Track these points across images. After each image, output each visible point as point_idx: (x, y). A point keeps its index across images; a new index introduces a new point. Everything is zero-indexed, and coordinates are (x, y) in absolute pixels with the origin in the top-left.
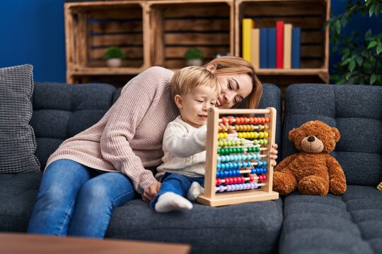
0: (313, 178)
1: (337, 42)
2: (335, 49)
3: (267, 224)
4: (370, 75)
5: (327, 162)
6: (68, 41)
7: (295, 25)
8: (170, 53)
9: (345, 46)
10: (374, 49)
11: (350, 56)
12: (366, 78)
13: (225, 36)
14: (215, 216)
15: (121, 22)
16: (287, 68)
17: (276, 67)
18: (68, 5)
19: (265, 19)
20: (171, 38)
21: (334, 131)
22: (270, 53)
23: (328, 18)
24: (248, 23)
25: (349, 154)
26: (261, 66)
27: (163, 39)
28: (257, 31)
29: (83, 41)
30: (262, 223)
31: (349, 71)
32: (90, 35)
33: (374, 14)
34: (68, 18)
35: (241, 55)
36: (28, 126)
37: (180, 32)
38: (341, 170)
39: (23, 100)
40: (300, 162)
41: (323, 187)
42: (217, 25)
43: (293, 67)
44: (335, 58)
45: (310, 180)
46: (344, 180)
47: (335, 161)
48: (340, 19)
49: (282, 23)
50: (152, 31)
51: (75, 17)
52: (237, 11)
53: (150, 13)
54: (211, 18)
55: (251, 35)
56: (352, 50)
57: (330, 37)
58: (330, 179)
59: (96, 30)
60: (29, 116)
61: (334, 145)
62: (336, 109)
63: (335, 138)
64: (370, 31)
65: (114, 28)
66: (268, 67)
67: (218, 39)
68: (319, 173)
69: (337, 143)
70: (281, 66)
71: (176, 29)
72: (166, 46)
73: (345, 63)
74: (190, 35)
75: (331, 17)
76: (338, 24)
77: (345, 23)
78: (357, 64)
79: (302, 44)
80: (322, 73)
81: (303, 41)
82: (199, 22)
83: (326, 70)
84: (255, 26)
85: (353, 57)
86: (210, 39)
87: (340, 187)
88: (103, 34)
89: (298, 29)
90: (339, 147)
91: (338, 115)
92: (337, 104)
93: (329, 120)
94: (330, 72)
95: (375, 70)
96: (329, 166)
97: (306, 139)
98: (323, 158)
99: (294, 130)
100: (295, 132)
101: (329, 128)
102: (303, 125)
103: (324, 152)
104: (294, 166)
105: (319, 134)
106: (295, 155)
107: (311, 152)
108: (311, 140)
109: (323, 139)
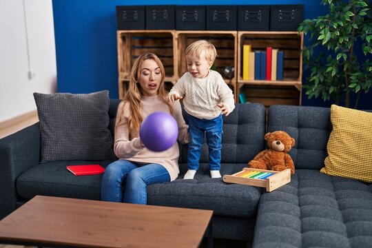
2: (306, 68)
4: (330, 87)
5: (285, 156)
6: (119, 57)
7: (280, 49)
9: (313, 66)
10: (331, 71)
11: (316, 74)
12: (327, 88)
13: (230, 51)
14: (225, 190)
15: (155, 39)
16: (274, 80)
17: (266, 79)
18: (119, 32)
19: (259, 41)
21: (292, 140)
22: (262, 69)
23: (302, 48)
24: (247, 48)
26: (256, 79)
28: (253, 54)
29: (128, 54)
32: (132, 48)
33: (331, 49)
34: (120, 40)
35: (242, 75)
36: (108, 130)
38: (292, 162)
42: (225, 44)
43: (277, 79)
44: (307, 74)
46: (294, 168)
47: (289, 157)
48: (309, 50)
49: (270, 48)
50: (179, 51)
51: (123, 39)
52: (239, 40)
53: (178, 39)
55: (249, 57)
56: (318, 68)
57: (303, 61)
59: (137, 44)
61: (290, 148)
62: (298, 123)
63: (292, 144)
64: (330, 56)
65: (150, 43)
66: (260, 79)
67: (226, 53)
68: (281, 164)
70: (270, 78)
73: (312, 80)
75: (304, 45)
76: (308, 53)
77: (312, 52)
78: (320, 81)
79: (285, 59)
80: (297, 84)
83: (300, 83)
84: (253, 49)
85: (318, 75)
86: (220, 54)
88: (142, 47)
89: (282, 52)
90: (299, 146)
91: (299, 126)
92: (299, 120)
93: (294, 130)
94: (303, 83)
95: (333, 83)
96: (286, 159)
97: (275, 142)
98: (283, 155)
99: (268, 134)
100: (270, 135)
101: (290, 138)
102: (276, 132)
103: (283, 151)
104: (266, 158)
105: (283, 141)
106: (266, 151)
107: (277, 150)
108: (278, 143)
109: (285, 144)
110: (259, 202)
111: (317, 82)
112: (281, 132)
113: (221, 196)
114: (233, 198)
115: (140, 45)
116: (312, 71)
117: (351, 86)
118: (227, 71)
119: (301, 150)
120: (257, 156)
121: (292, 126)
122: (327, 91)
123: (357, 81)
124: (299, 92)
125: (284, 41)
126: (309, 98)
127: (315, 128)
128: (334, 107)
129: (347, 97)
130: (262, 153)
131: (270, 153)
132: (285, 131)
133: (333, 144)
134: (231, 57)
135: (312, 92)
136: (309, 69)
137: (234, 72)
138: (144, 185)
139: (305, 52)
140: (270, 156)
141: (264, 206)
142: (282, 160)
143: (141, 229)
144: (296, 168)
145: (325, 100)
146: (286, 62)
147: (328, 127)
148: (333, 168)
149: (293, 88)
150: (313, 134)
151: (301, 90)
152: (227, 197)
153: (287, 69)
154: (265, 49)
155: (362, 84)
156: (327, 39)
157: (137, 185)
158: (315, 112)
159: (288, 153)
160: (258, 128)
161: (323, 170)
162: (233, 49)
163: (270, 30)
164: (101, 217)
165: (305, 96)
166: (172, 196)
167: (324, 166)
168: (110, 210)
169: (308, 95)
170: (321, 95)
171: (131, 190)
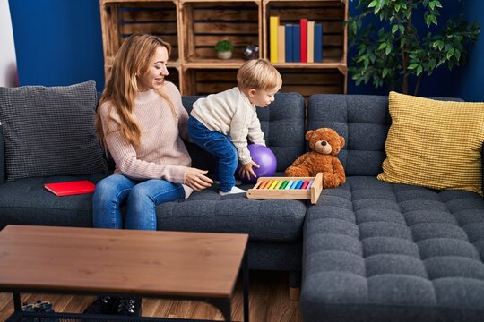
2: (352, 45)
4: (382, 69)
5: (332, 161)
6: (104, 36)
7: (317, 21)
8: (200, 41)
9: (361, 42)
10: (385, 49)
11: (365, 53)
12: (380, 70)
13: (253, 25)
16: (310, 62)
17: (300, 61)
18: (103, 2)
19: (289, 10)
20: (200, 27)
21: (341, 139)
22: (295, 48)
23: (346, 19)
24: (274, 20)
26: (287, 61)
27: (193, 28)
28: (283, 27)
29: (116, 32)
33: (384, 19)
34: (104, 13)
37: (209, 21)
38: (342, 168)
43: (315, 61)
44: (353, 52)
46: (344, 175)
48: (356, 21)
49: (305, 20)
50: (185, 26)
51: (109, 11)
52: (264, 10)
53: (182, 10)
55: (278, 32)
56: (367, 45)
57: (348, 36)
61: (339, 150)
62: (348, 116)
63: (341, 145)
64: (383, 29)
65: (144, 16)
66: (293, 61)
67: (246, 28)
70: (305, 60)
71: (206, 18)
72: (196, 35)
73: (360, 60)
74: (218, 24)
75: (349, 15)
76: (354, 25)
77: (360, 25)
78: (370, 61)
79: (324, 34)
80: (340, 66)
81: (325, 31)
82: (227, 12)
83: (345, 64)
84: (281, 22)
85: (368, 55)
86: (238, 29)
88: (134, 22)
89: (320, 25)
90: (349, 146)
91: (349, 120)
92: (349, 112)
93: (343, 125)
94: (349, 65)
95: (386, 64)
96: (334, 165)
97: (320, 142)
98: (330, 159)
99: (311, 132)
100: (312, 134)
101: (338, 137)
102: (319, 130)
103: (330, 154)
104: (309, 163)
105: (330, 140)
106: (307, 154)
107: (322, 153)
108: (324, 144)
109: (332, 145)
110: (304, 221)
111: (367, 63)
112: (326, 129)
113: (255, 215)
114: (271, 217)
115: (131, 20)
116: (359, 50)
117: (411, 67)
118: (249, 51)
119: (352, 152)
120: (297, 161)
121: (339, 120)
122: (380, 75)
123: (418, 60)
124: (343, 76)
125: (322, 11)
126: (357, 84)
127: (368, 122)
128: (393, 94)
129: (405, 82)
130: (302, 157)
131: (313, 156)
132: (331, 127)
133: (392, 143)
134: (253, 32)
135: (361, 76)
136: (355, 46)
137: (258, 52)
138: (152, 205)
139: (351, 24)
140: (313, 160)
141: (313, 226)
142: (329, 166)
143: (157, 263)
144: (347, 175)
145: (377, 86)
146: (326, 37)
147: (386, 121)
148: (394, 173)
149: (335, 71)
150: (366, 130)
151: (346, 74)
152: (262, 216)
153: (327, 48)
154: (298, 22)
155: (424, 64)
156: (380, 6)
157: (143, 206)
158: (368, 101)
159: (336, 156)
160: (296, 125)
161: (380, 176)
162: (257, 22)
164: (101, 249)
165: (352, 82)
166: (190, 219)
167: (381, 171)
168: (112, 240)
169: (355, 80)
170: (371, 79)
171: (136, 213)
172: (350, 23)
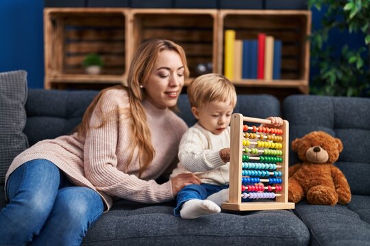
0: (323, 188)
1: (317, 56)
3: (299, 234)
4: (346, 88)
5: (332, 172)
6: (46, 47)
7: (276, 38)
10: (355, 64)
15: (98, 29)
16: (268, 79)
17: (258, 78)
18: (48, 11)
21: (337, 142)
22: (252, 65)
23: (309, 32)
24: (231, 35)
25: (348, 165)
26: (244, 77)
28: (239, 44)
29: (60, 48)
30: (293, 233)
31: (330, 84)
32: (66, 42)
33: (353, 32)
34: (47, 24)
36: (22, 135)
38: (345, 180)
39: (17, 107)
40: (306, 172)
41: (334, 197)
42: (196, 36)
45: (320, 189)
46: (349, 190)
47: (339, 172)
48: (321, 34)
49: (263, 35)
51: (54, 22)
52: (221, 22)
53: (133, 22)
54: (190, 29)
55: (233, 48)
57: (311, 51)
58: (336, 188)
59: (72, 34)
60: (23, 124)
61: (338, 156)
62: (335, 120)
63: (339, 149)
65: (91, 35)
66: (250, 78)
67: (197, 49)
68: (325, 183)
69: (340, 153)
73: (326, 76)
76: (320, 39)
77: (326, 37)
78: (337, 77)
80: (302, 85)
82: (178, 32)
85: (333, 71)
86: (189, 50)
87: (346, 197)
88: (80, 40)
89: (279, 41)
91: (337, 126)
93: (329, 131)
94: (311, 84)
96: (334, 176)
97: (311, 149)
98: (327, 169)
101: (333, 139)
102: (307, 135)
104: (300, 175)
105: (324, 145)
107: (316, 162)
108: (317, 150)
111: (333, 80)
112: (316, 133)
118: (202, 68)
121: (324, 125)
130: (292, 169)
131: (305, 167)
150: (360, 138)
152: (249, 237)
154: (255, 37)
156: (357, 10)
163: (264, 8)
172: (312, 39)
